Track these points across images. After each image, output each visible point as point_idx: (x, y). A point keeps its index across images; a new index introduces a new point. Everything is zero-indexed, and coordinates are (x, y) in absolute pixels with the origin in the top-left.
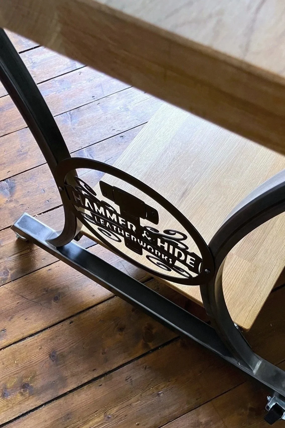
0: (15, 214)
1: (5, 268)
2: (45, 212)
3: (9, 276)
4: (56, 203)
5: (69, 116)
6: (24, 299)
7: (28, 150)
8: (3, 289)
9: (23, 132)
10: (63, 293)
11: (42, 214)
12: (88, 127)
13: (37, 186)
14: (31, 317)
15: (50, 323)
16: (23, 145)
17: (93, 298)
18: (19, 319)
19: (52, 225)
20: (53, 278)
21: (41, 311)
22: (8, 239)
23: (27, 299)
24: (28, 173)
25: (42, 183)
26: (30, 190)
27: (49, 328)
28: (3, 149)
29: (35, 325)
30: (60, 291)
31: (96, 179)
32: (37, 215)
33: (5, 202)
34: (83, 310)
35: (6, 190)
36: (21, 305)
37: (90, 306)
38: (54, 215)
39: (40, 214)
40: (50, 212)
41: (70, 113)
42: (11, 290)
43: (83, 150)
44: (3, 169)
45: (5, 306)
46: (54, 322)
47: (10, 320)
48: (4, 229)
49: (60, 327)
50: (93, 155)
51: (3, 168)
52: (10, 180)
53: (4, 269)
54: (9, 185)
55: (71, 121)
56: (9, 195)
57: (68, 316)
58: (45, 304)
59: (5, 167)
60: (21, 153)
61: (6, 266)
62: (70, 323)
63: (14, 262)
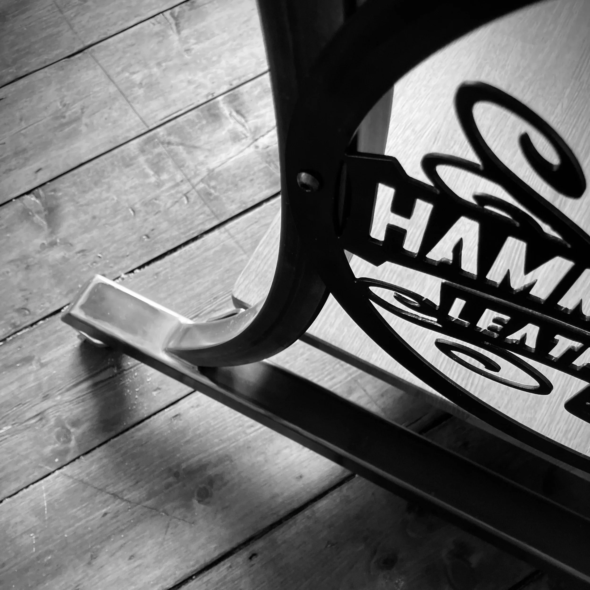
0: (68, 277)
1: (59, 423)
2: (143, 266)
3: (73, 443)
4: (167, 240)
5: (172, 20)
6: (119, 503)
7: (80, 111)
8: (60, 479)
9: (62, 68)
10: (220, 477)
11: (137, 271)
12: (223, 44)
13: (113, 199)
14: (145, 549)
15: (197, 562)
16: (67, 100)
17: (300, 484)
18: (113, 558)
19: (165, 299)
20: (186, 439)
21: (170, 531)
22: (58, 345)
23: (128, 501)
24: (88, 170)
25: (126, 191)
26: (97, 213)
27: (196, 577)
28: (18, 114)
29: (157, 572)
30: (211, 472)
31: (260, 171)
32: (123, 276)
33: (38, 249)
34: (279, 518)
35: (37, 218)
36: (114, 520)
37: (296, 505)
38: (167, 273)
39: (132, 271)
40: (159, 263)
41: (172, 15)
42: (82, 481)
43: (218, 102)
44: (24, 165)
45: (73, 525)
46: (208, 560)
47: (89, 563)
48: (44, 319)
49: (225, 573)
50: (243, 111)
51: (21, 161)
52: (43, 190)
53: (56, 425)
54: (44, 204)
55: (179, 32)
56: (46, 230)
57: (240, 540)
58: (177, 512)
59: (27, 159)
60: (64, 121)
61: (60, 416)
62: (251, 558)
63: (82, 403)
